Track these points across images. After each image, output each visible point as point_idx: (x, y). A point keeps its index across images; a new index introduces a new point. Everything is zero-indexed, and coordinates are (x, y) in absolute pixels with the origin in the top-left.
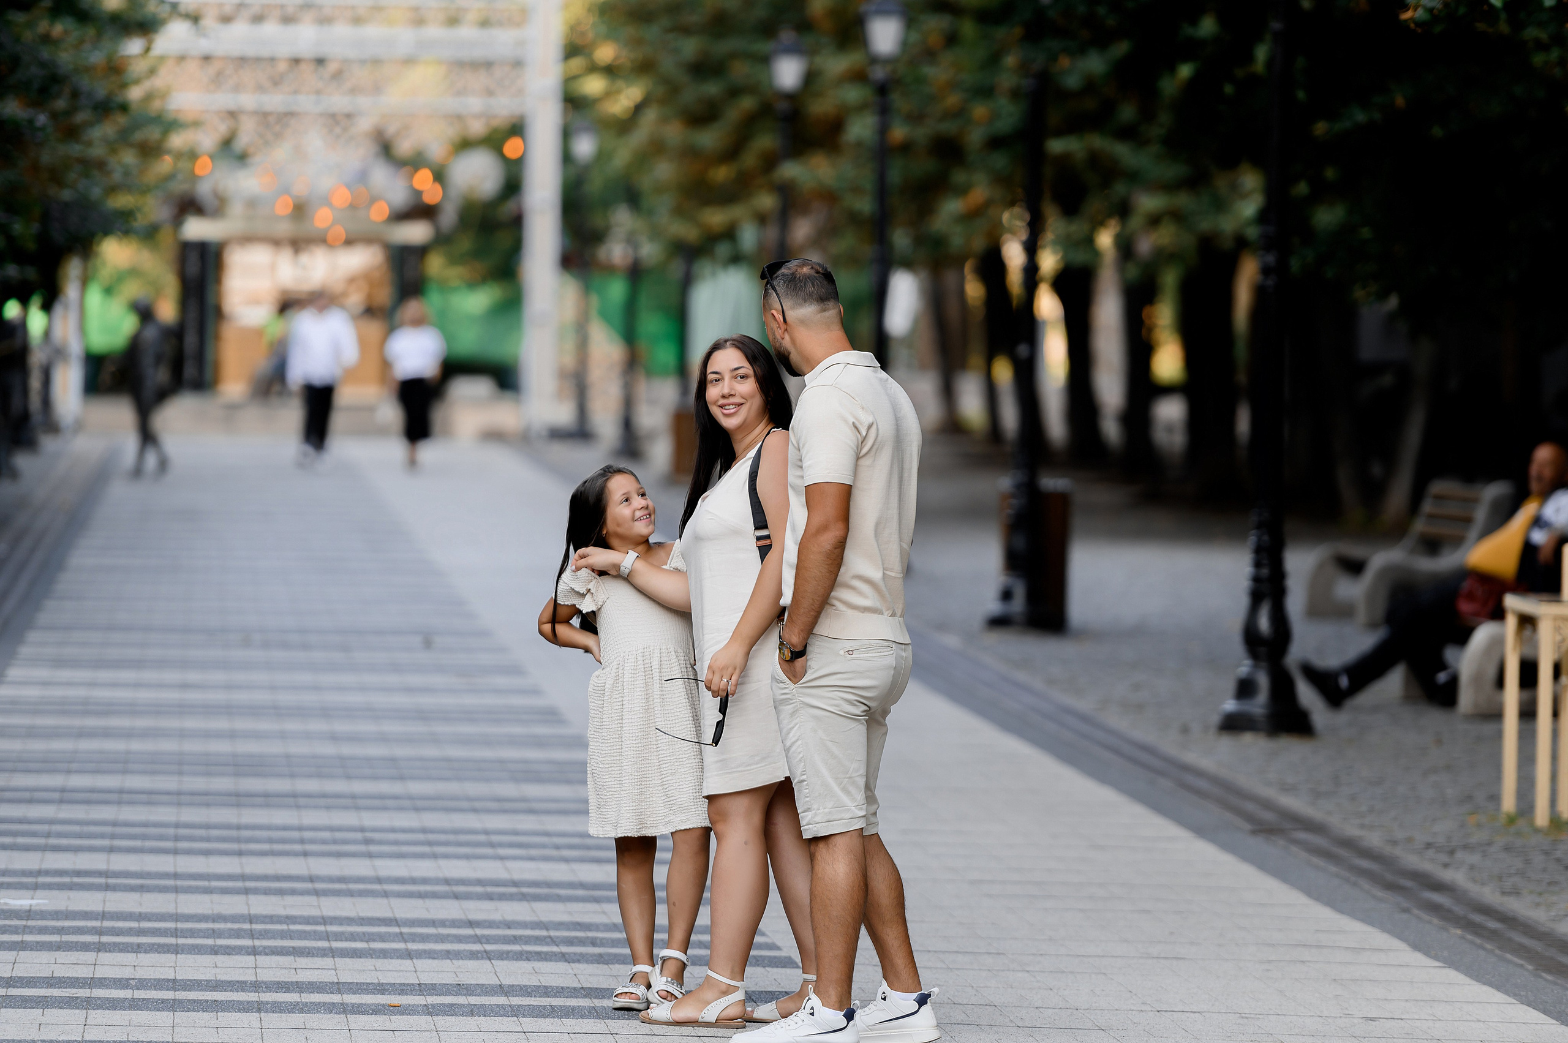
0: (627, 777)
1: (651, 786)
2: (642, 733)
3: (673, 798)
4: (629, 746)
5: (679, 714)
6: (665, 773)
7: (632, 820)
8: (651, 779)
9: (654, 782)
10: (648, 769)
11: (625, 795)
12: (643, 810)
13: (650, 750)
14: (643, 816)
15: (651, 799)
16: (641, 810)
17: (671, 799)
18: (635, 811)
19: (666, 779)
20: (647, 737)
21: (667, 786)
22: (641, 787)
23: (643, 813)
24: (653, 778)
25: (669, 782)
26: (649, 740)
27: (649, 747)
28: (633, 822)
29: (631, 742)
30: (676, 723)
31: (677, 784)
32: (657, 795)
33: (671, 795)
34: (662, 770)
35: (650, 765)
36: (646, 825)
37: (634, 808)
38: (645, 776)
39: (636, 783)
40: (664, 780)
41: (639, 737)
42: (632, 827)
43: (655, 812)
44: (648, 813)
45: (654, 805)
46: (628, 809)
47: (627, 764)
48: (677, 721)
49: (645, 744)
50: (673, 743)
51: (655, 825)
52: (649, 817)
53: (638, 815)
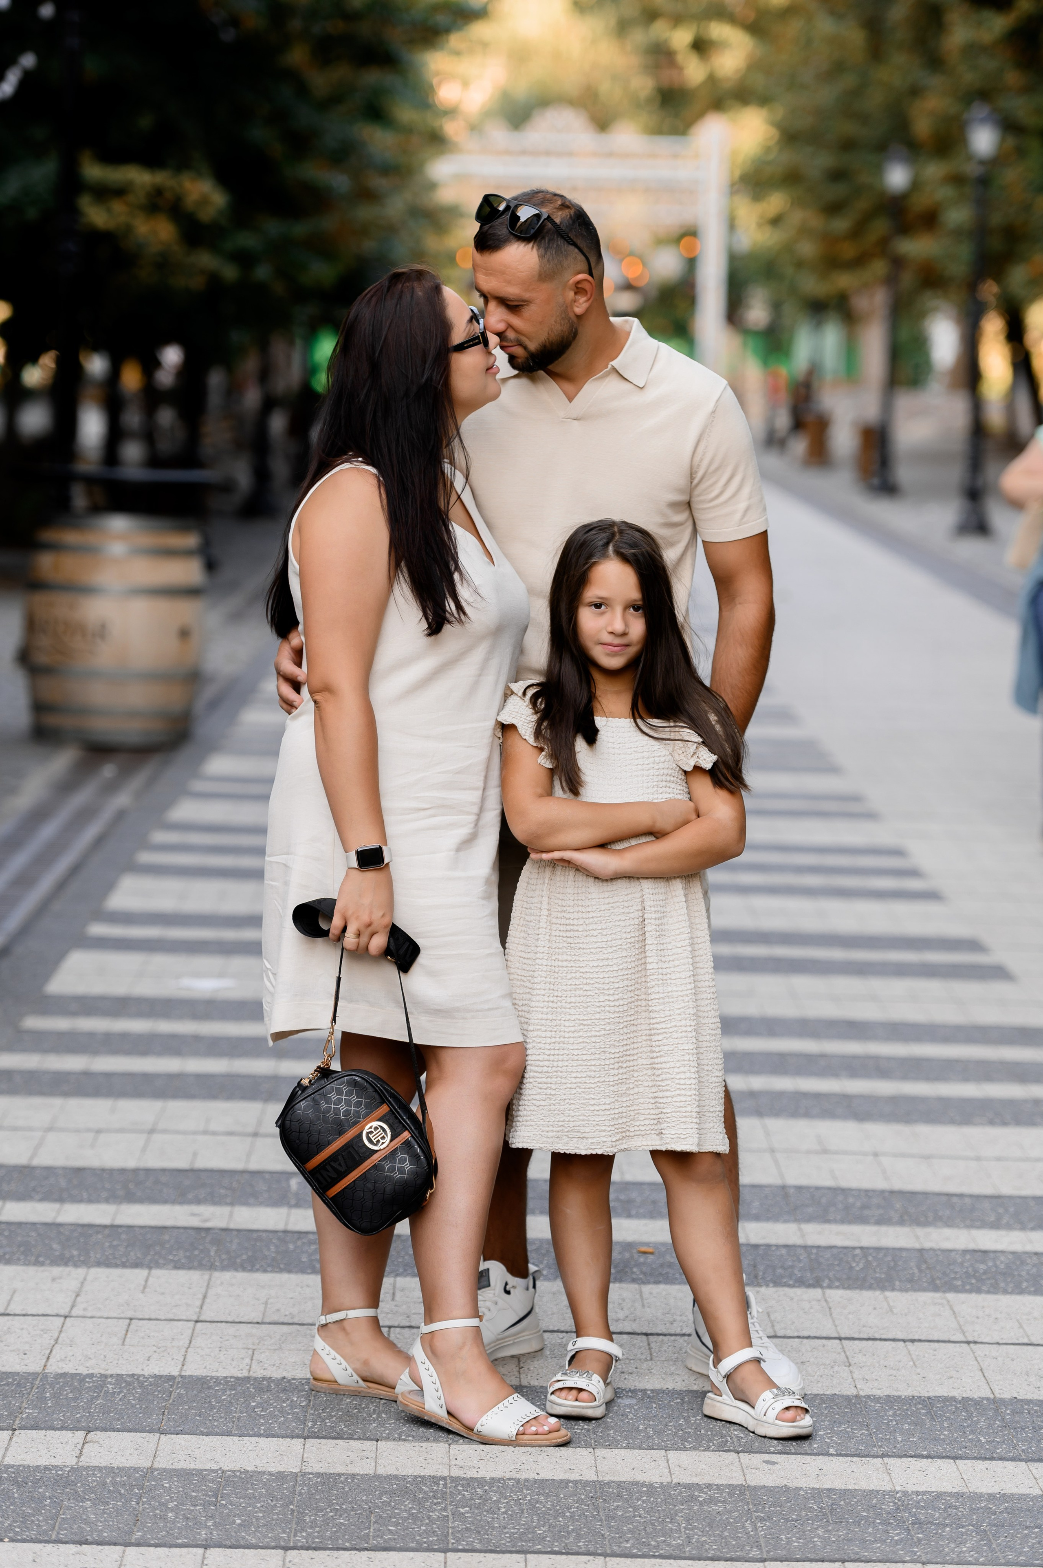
0: (598, 1056)
1: (636, 1068)
2: (626, 983)
3: (668, 1094)
4: (602, 1004)
5: (680, 950)
6: (657, 1049)
7: (604, 1128)
8: (635, 1057)
9: (640, 1061)
10: (632, 1040)
11: (593, 1086)
12: (624, 1110)
13: (636, 1009)
14: (624, 1120)
15: (636, 1090)
16: (621, 1110)
17: (665, 1094)
18: (608, 1113)
19: (659, 1060)
20: (633, 988)
21: (660, 1072)
22: (621, 1071)
23: (624, 1114)
24: (640, 1055)
25: (663, 1066)
26: (636, 992)
27: (636, 1004)
28: (604, 1131)
29: (607, 997)
30: (675, 967)
31: (676, 1070)
32: (646, 1084)
33: (664, 1088)
34: (654, 1044)
35: (636, 1034)
36: (628, 1134)
37: (608, 1107)
38: (628, 1053)
39: (612, 1066)
40: (656, 1061)
41: (620, 990)
42: (604, 1139)
43: (642, 1112)
44: (632, 1113)
45: (642, 1101)
46: (597, 1108)
47: (598, 1034)
48: (677, 963)
49: (630, 1000)
50: (671, 1000)
51: (642, 1133)
52: (633, 1120)
53: (613, 1119)
